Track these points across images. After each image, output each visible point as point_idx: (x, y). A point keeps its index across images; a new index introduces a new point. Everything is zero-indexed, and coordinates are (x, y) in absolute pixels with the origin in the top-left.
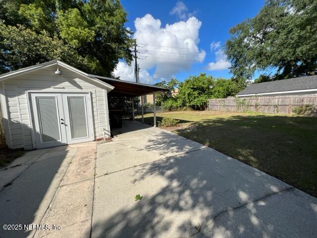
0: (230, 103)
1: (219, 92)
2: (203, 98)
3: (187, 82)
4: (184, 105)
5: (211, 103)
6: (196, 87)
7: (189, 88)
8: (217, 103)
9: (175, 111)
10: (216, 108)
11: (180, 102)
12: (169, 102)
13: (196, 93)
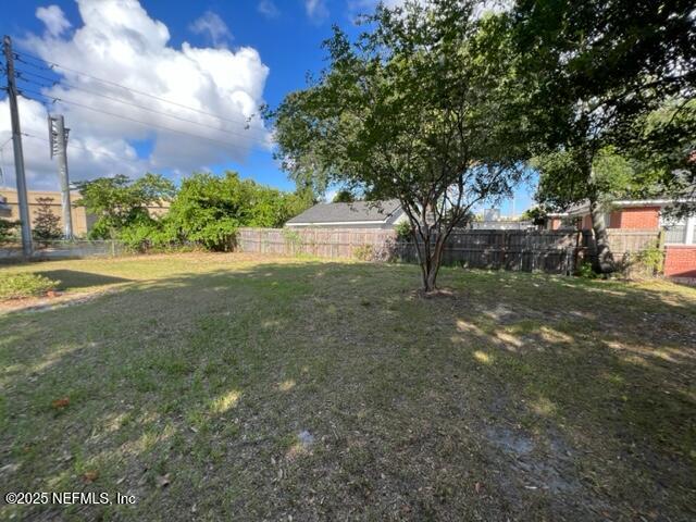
0: (275, 237)
1: (264, 215)
2: (227, 225)
3: (187, 185)
4: (182, 239)
5: (244, 235)
6: (207, 199)
7: (190, 200)
8: (255, 237)
9: (155, 253)
10: (253, 247)
11: (170, 232)
12: (139, 231)
13: (208, 213)
